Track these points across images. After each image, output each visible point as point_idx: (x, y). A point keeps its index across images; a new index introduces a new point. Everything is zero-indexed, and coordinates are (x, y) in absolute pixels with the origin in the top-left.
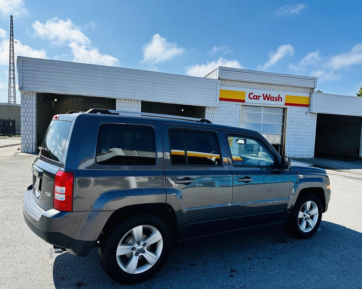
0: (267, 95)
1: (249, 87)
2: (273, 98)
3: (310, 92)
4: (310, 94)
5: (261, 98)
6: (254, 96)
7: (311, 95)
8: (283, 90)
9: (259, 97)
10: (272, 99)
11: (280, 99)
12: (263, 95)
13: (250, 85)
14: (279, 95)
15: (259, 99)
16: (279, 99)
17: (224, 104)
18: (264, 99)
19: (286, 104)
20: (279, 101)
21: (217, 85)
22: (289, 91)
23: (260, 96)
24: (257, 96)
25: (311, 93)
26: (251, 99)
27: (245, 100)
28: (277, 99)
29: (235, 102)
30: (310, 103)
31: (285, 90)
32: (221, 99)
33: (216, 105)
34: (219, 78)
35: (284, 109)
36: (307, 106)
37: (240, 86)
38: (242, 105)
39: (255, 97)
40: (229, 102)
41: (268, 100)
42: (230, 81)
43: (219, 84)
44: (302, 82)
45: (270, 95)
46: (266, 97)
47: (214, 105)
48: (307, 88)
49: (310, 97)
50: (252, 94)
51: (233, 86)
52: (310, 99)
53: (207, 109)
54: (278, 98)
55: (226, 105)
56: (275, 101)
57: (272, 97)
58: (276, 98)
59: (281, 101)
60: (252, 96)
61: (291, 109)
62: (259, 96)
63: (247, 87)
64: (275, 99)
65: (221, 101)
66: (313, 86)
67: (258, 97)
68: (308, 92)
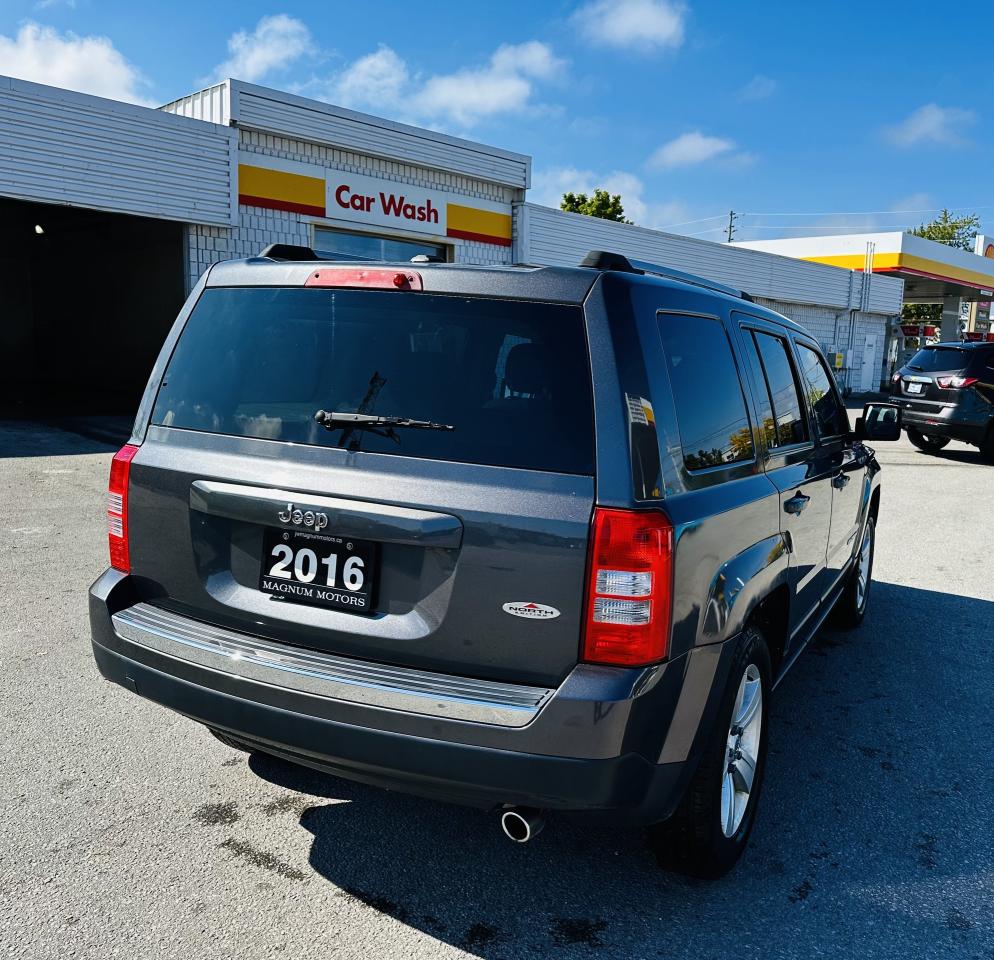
0: (392, 197)
1: (334, 165)
2: (413, 208)
3: (512, 201)
4: (513, 208)
5: (377, 206)
6: (355, 197)
7: (515, 211)
8: (440, 187)
9: (370, 201)
10: (409, 212)
11: (432, 214)
12: (382, 195)
13: (337, 159)
14: (429, 202)
15: (368, 209)
16: (428, 213)
17: (254, 219)
18: (387, 211)
19: (451, 233)
20: (429, 220)
21: (226, 147)
22: (456, 190)
23: (373, 200)
24: (361, 199)
25: (515, 204)
26: (346, 206)
27: (324, 209)
28: (423, 214)
29: (293, 215)
30: (515, 235)
31: (445, 188)
32: (245, 200)
33: (228, 221)
34: (233, 123)
35: (445, 246)
36: (508, 242)
37: (305, 159)
38: (316, 226)
39: (358, 202)
40: (270, 212)
41: (397, 214)
42: (270, 139)
43: (234, 144)
44: (492, 167)
45: (402, 199)
46: (392, 206)
47: (222, 220)
48: (504, 187)
49: (513, 215)
50: (346, 188)
51: (282, 154)
52: (513, 223)
53: (193, 230)
54: (425, 212)
55: (262, 220)
56: (419, 218)
57: (407, 206)
58: (420, 212)
59: (436, 221)
60: (346, 197)
61: (463, 248)
62: (368, 198)
63: (327, 164)
64: (417, 215)
65: (243, 207)
66: (519, 183)
67: (365, 204)
68: (508, 199)
